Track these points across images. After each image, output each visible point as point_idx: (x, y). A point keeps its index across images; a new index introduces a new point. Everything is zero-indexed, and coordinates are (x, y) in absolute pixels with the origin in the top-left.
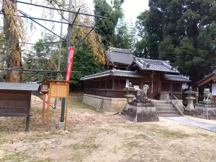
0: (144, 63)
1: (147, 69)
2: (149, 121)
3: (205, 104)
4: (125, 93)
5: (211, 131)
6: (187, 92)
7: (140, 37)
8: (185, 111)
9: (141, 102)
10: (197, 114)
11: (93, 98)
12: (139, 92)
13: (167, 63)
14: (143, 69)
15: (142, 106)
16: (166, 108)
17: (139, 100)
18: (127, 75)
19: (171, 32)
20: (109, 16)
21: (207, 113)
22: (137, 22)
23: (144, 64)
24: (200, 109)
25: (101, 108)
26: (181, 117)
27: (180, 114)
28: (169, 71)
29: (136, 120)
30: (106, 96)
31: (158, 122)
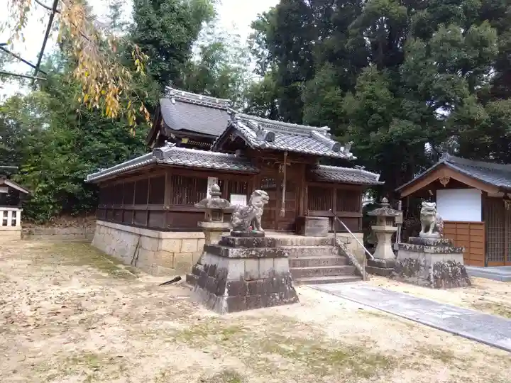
0: (259, 127)
1: (268, 145)
2: (266, 305)
3: (424, 244)
4: (201, 215)
5: (455, 334)
6: (376, 212)
7: (259, 75)
8: (370, 263)
9: (242, 244)
10: (402, 274)
11: (117, 232)
12: (238, 213)
13: (322, 133)
14: (254, 146)
15: (245, 258)
16: (319, 258)
17: (237, 238)
18: (208, 164)
19: (334, 57)
20: (173, 10)
21: (431, 271)
22: (252, 37)
23: (259, 132)
24: (412, 260)
25: (134, 264)
26: (360, 284)
27: (357, 275)
28: (329, 153)
29: (225, 304)
30: (148, 228)
31: (295, 305)
